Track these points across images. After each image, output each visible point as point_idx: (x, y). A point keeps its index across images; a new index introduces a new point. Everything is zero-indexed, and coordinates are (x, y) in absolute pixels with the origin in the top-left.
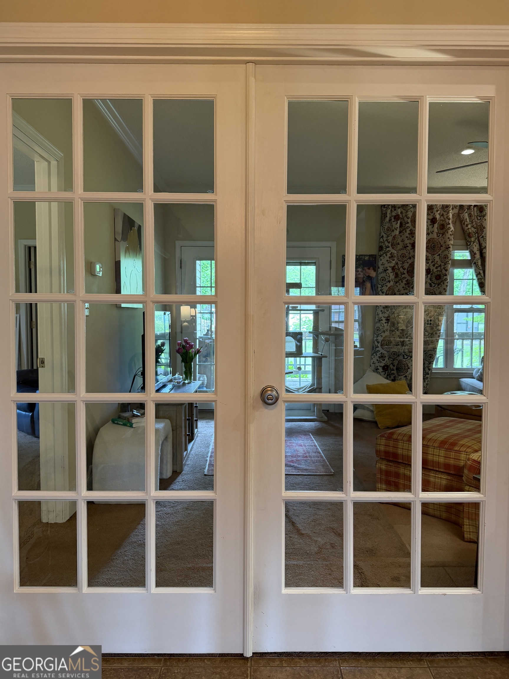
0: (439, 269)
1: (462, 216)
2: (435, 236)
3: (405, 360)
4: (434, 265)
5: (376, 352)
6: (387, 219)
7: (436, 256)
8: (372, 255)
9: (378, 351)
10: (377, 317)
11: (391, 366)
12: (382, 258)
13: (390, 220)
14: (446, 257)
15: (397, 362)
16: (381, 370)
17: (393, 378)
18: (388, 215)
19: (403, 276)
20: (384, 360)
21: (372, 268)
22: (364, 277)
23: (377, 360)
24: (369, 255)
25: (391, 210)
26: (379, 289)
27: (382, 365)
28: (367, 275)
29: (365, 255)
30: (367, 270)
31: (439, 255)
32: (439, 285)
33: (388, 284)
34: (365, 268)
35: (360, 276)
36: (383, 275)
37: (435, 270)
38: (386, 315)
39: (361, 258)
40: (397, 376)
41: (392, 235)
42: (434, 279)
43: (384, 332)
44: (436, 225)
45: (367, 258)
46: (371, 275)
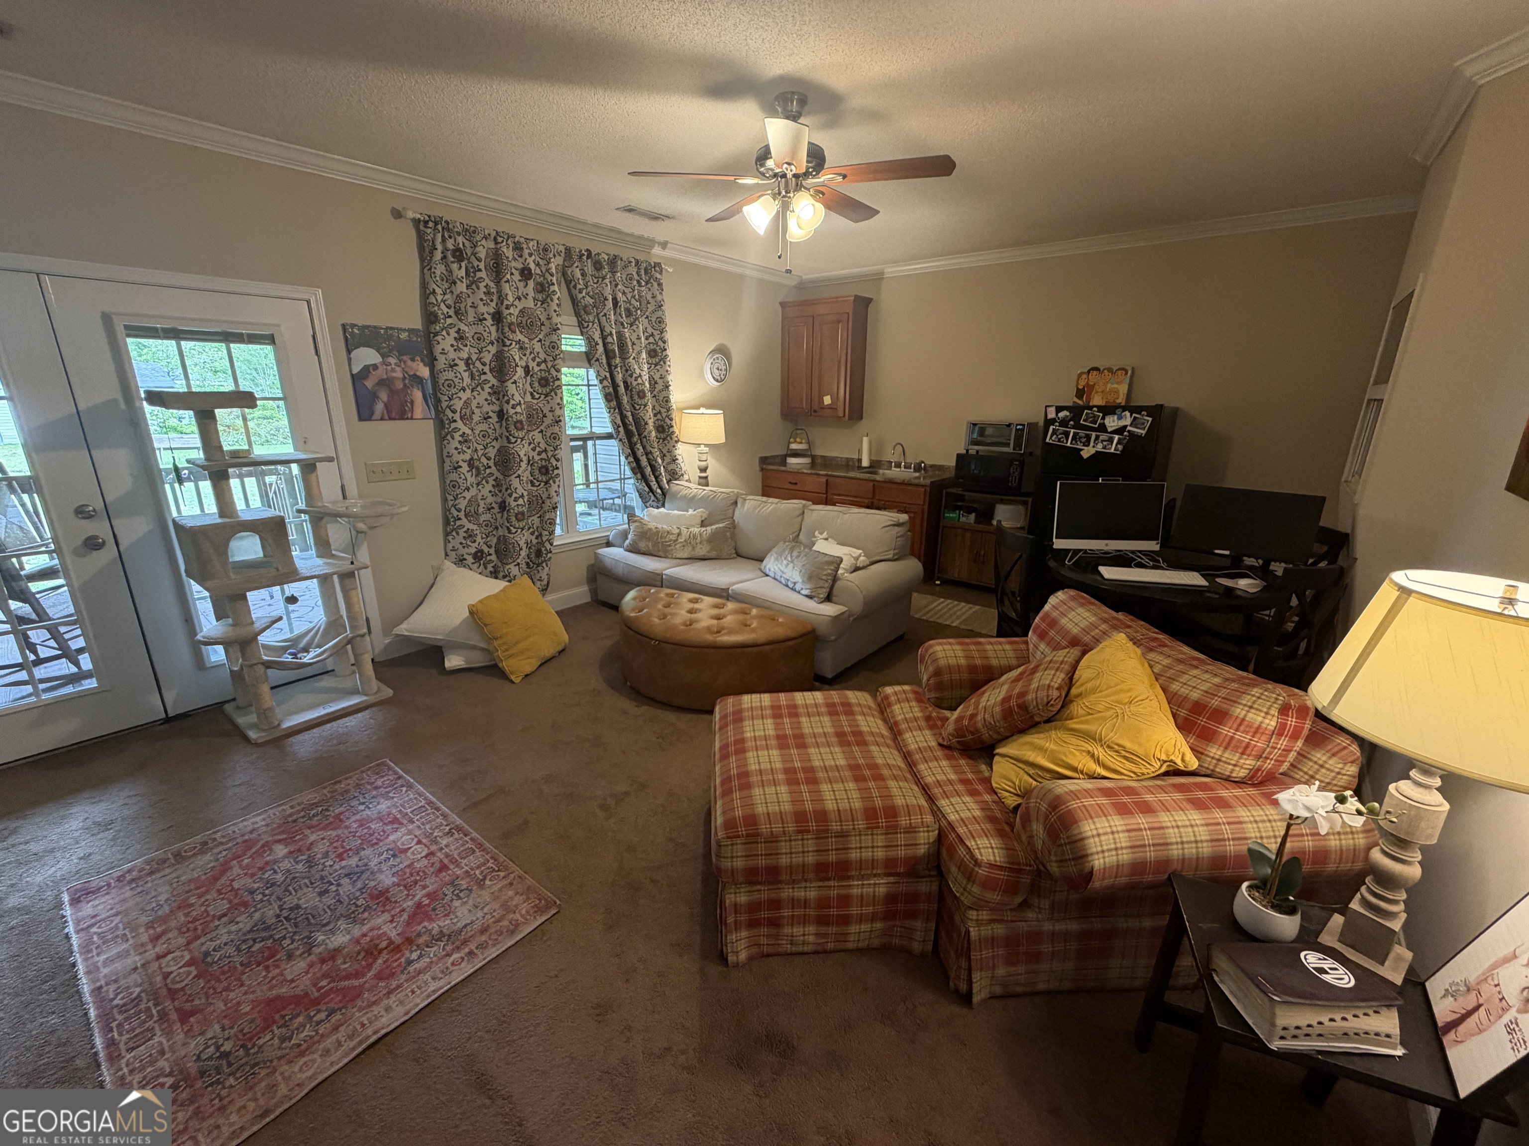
0: (543, 366)
1: (569, 273)
2: (530, 303)
3: (512, 536)
4: (534, 360)
5: (457, 530)
6: (438, 255)
7: (535, 341)
8: (413, 330)
9: (462, 526)
10: (447, 460)
11: (486, 549)
12: (439, 338)
13: (444, 257)
14: (555, 346)
15: (495, 540)
16: (470, 560)
17: (492, 569)
18: (439, 247)
19: (483, 377)
20: (475, 541)
21: (418, 358)
22: (404, 378)
23: (461, 543)
24: (409, 330)
25: (443, 236)
26: (444, 404)
27: (473, 550)
28: (411, 373)
30: (410, 363)
31: (540, 341)
32: (546, 395)
33: (461, 394)
34: (405, 358)
35: (394, 375)
36: (450, 375)
37: (536, 369)
38: (467, 457)
39: (391, 335)
40: (500, 564)
41: (452, 292)
42: (536, 384)
43: (468, 489)
44: (531, 283)
45: (404, 336)
46: (418, 373)
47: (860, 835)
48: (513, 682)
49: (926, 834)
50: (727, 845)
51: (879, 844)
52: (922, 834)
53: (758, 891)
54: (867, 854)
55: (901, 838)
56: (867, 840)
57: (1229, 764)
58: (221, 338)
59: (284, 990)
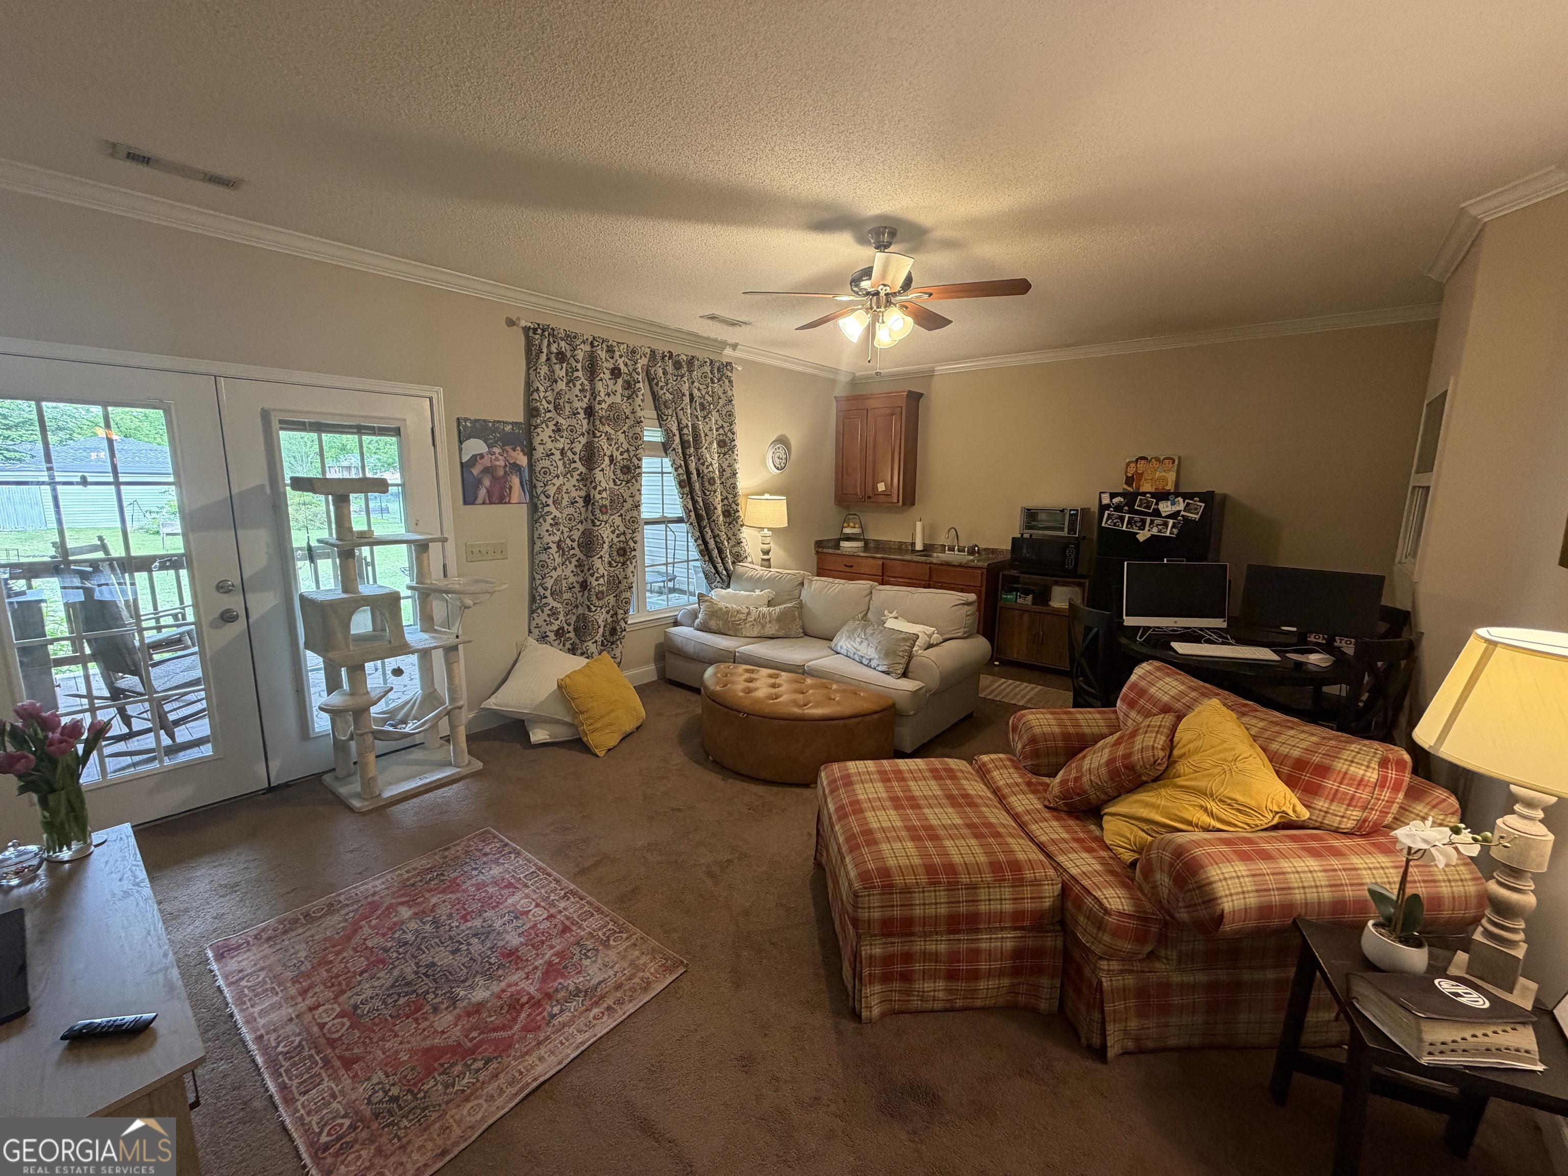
0: (626, 456)
1: (652, 372)
2: (618, 399)
3: (592, 614)
4: (617, 449)
5: (541, 608)
6: (543, 357)
7: (619, 433)
8: (516, 423)
9: (546, 604)
10: (538, 542)
11: (566, 627)
12: (539, 430)
13: (548, 359)
14: (638, 437)
15: (574, 618)
16: (552, 636)
17: (570, 646)
18: (545, 350)
19: (573, 465)
20: (558, 619)
21: (519, 448)
22: (506, 466)
23: (545, 621)
24: (512, 423)
25: (549, 341)
26: (539, 490)
27: (555, 628)
28: (512, 462)
29: (504, 422)
30: (512, 453)
31: (624, 432)
32: (627, 482)
33: (555, 481)
34: (507, 448)
35: (497, 463)
36: (546, 463)
37: (620, 457)
38: (556, 539)
39: (498, 428)
40: (578, 642)
41: (553, 390)
42: (619, 472)
43: (555, 569)
44: (620, 381)
45: (508, 428)
46: (518, 462)
47: (989, 887)
48: (598, 756)
49: (1051, 887)
50: (864, 896)
51: (1007, 897)
52: (1046, 887)
53: (892, 943)
54: (996, 907)
55: (1027, 891)
56: (995, 893)
57: (1337, 816)
58: (355, 431)
59: (436, 1041)
